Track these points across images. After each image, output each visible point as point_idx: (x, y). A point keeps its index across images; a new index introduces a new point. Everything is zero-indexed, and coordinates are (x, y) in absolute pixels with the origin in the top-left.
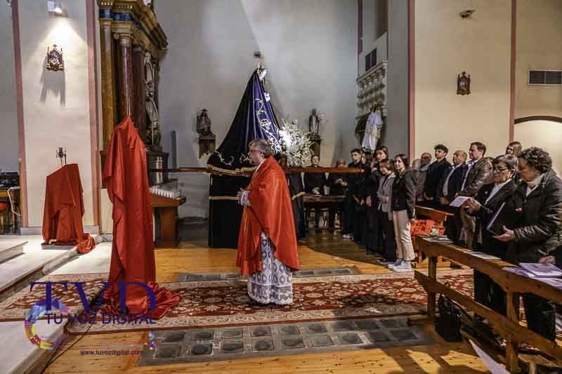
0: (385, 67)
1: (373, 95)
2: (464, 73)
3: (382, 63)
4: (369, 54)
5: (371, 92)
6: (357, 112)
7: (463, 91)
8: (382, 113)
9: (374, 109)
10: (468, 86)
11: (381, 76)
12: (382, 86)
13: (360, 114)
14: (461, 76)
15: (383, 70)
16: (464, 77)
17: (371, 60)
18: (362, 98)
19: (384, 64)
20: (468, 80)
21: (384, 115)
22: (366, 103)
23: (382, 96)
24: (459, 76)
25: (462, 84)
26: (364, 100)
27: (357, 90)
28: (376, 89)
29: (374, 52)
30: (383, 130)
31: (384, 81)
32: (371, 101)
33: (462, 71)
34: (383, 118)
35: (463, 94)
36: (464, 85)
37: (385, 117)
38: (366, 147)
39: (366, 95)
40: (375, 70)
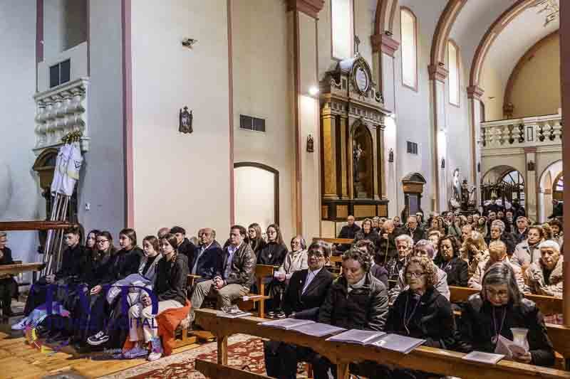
0: (86, 87)
1: (66, 120)
2: (186, 108)
3: (81, 80)
4: (57, 65)
5: (60, 116)
6: (35, 141)
7: (185, 129)
8: (81, 146)
9: (69, 139)
10: (190, 123)
11: (78, 98)
12: (81, 110)
13: (40, 145)
14: (183, 110)
15: (81, 89)
16: (186, 112)
17: (60, 73)
18: (45, 122)
19: (84, 82)
20: (190, 116)
21: (84, 148)
22: (52, 131)
23: (81, 123)
24: (181, 110)
25: (184, 120)
26: (47, 125)
27: (35, 110)
28: (70, 113)
29: (67, 63)
30: (82, 169)
31: (84, 104)
32: (61, 128)
33: (184, 106)
34: (83, 153)
35: (185, 133)
36: (186, 123)
37: (85, 151)
38: (58, 191)
39: (52, 119)
40: (69, 87)
